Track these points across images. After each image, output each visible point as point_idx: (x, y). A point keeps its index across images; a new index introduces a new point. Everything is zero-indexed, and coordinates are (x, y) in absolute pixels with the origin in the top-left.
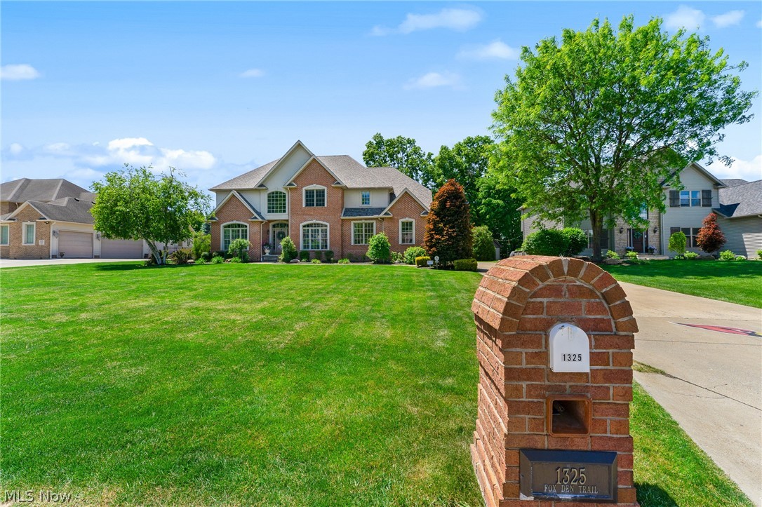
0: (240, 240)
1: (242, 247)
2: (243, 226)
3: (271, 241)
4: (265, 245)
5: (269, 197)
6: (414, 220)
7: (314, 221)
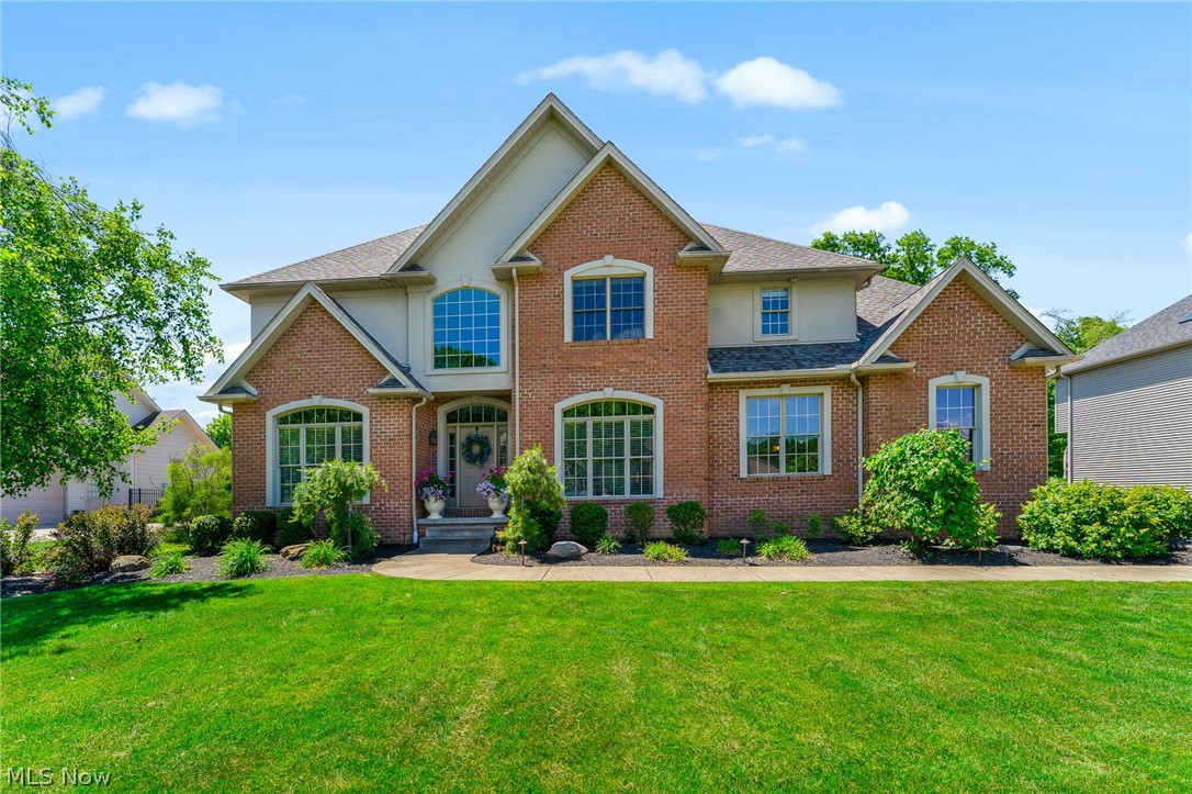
0: (337, 464)
1: (346, 491)
2: (346, 415)
3: (442, 470)
4: (427, 484)
5: (438, 310)
6: (985, 382)
7: (608, 393)
